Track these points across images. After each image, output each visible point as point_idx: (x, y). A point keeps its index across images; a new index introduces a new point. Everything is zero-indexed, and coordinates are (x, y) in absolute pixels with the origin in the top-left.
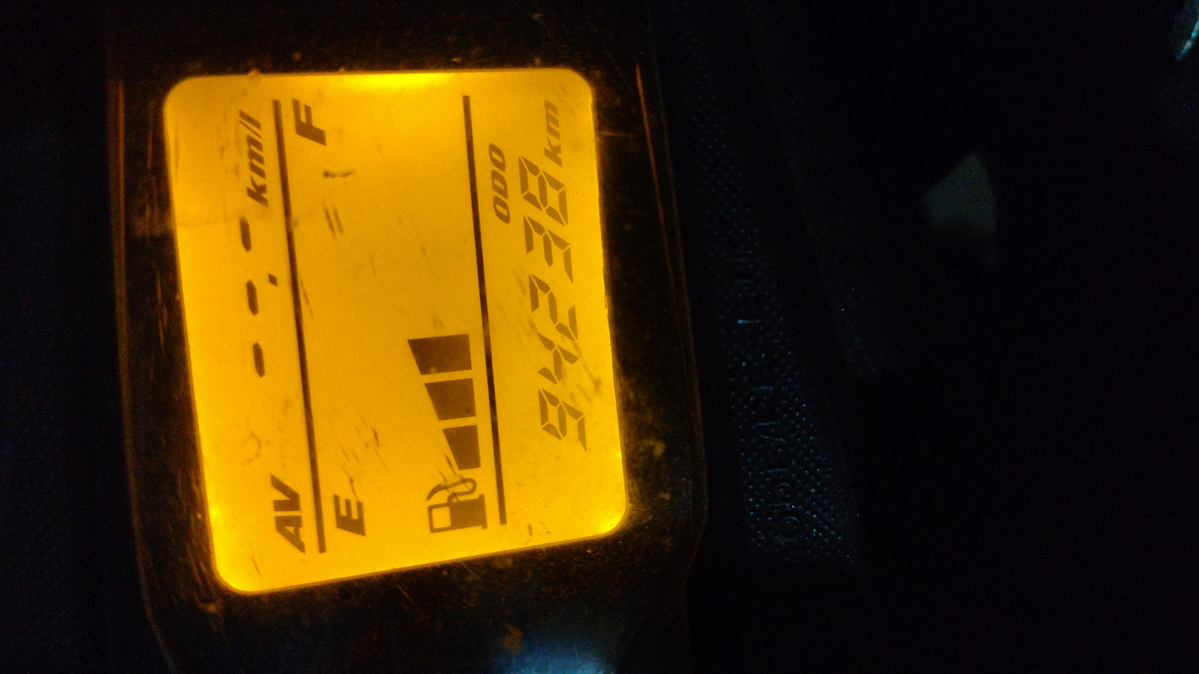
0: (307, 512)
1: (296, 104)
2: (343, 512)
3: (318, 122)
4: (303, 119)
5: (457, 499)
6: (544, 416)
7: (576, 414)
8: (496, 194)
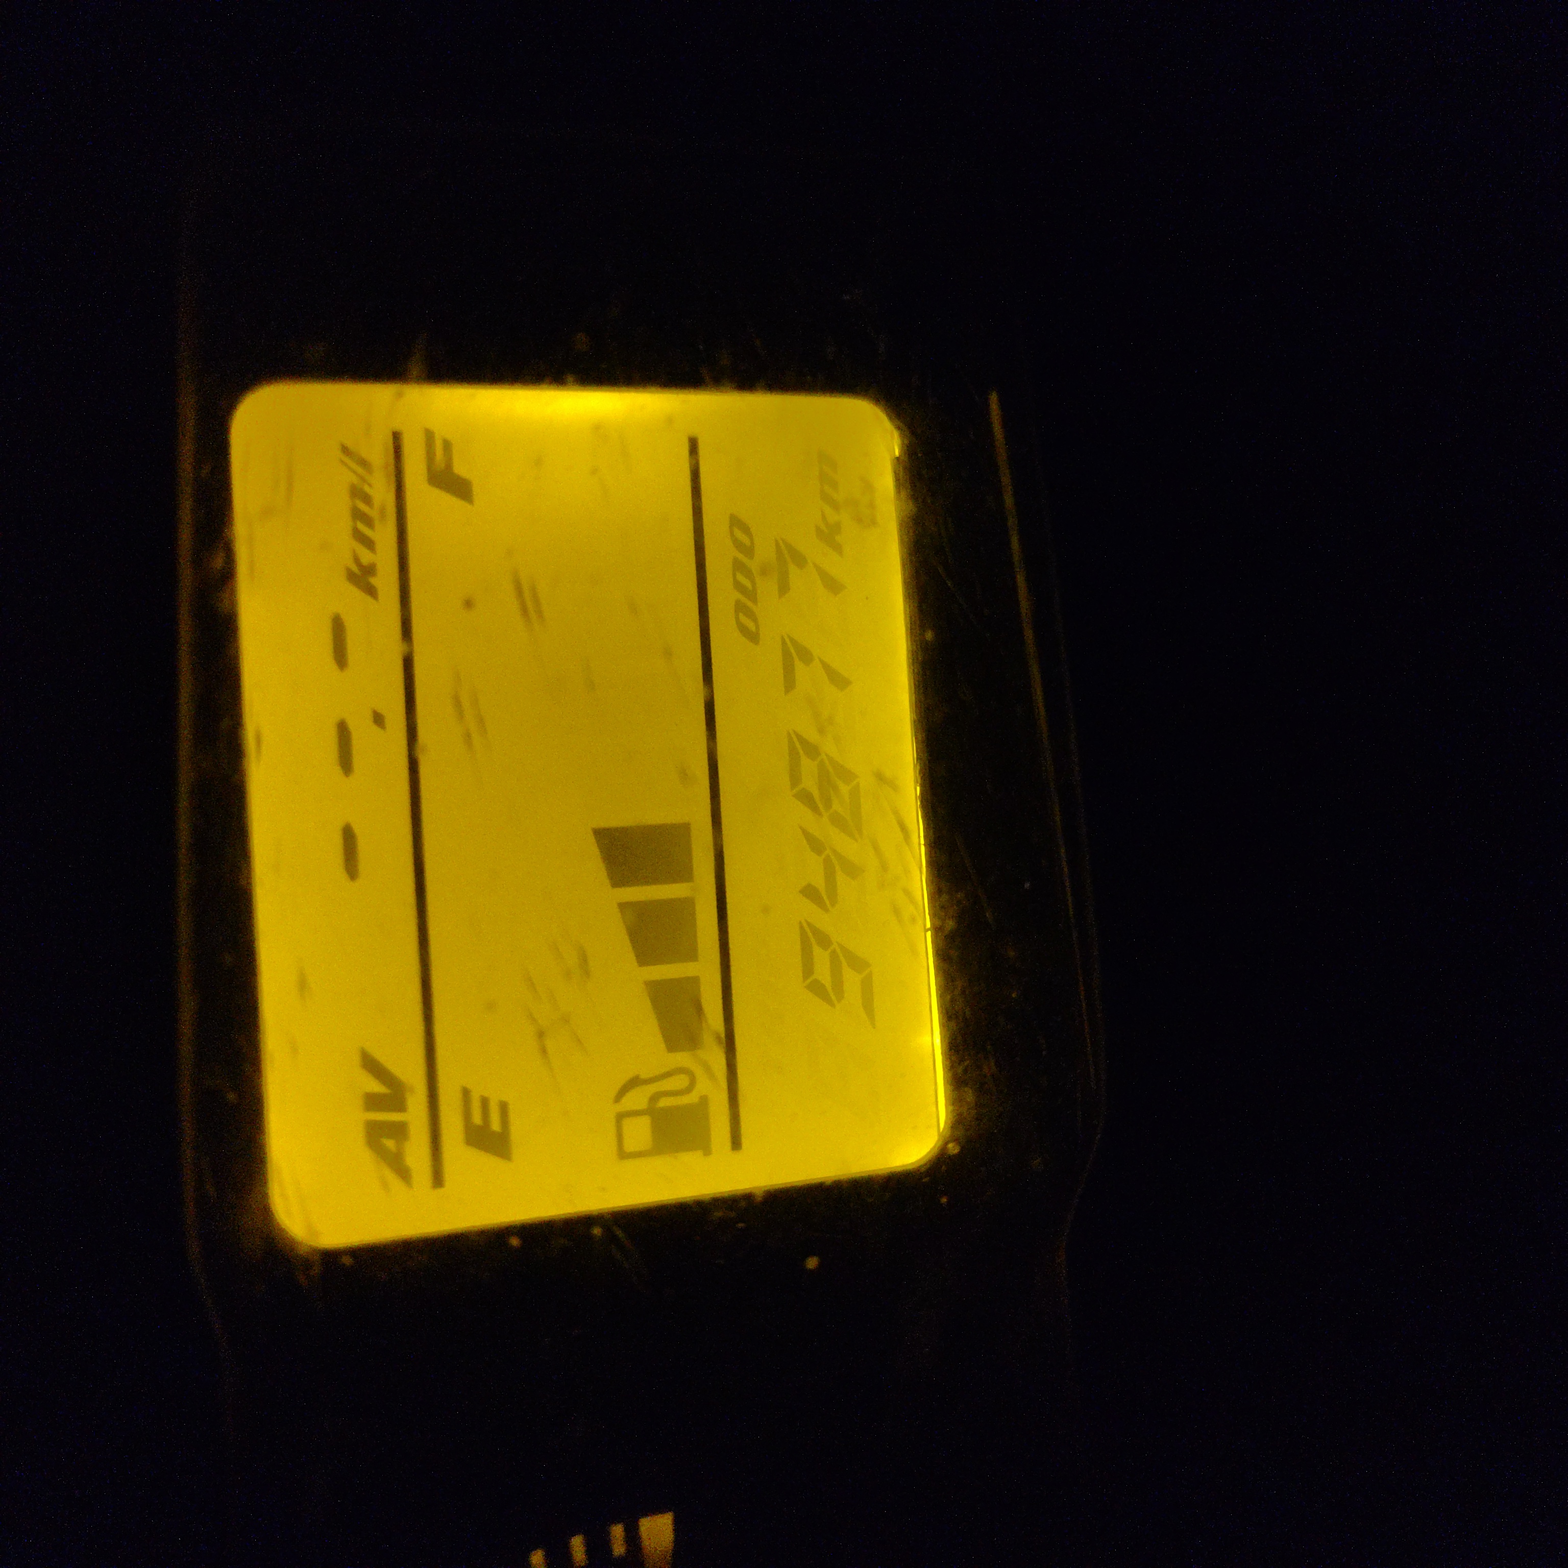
0: (415, 1115)
1: (428, 436)
3: (462, 467)
4: (440, 460)
5: (664, 1103)
6: (808, 969)
7: (858, 964)
8: (739, 596)
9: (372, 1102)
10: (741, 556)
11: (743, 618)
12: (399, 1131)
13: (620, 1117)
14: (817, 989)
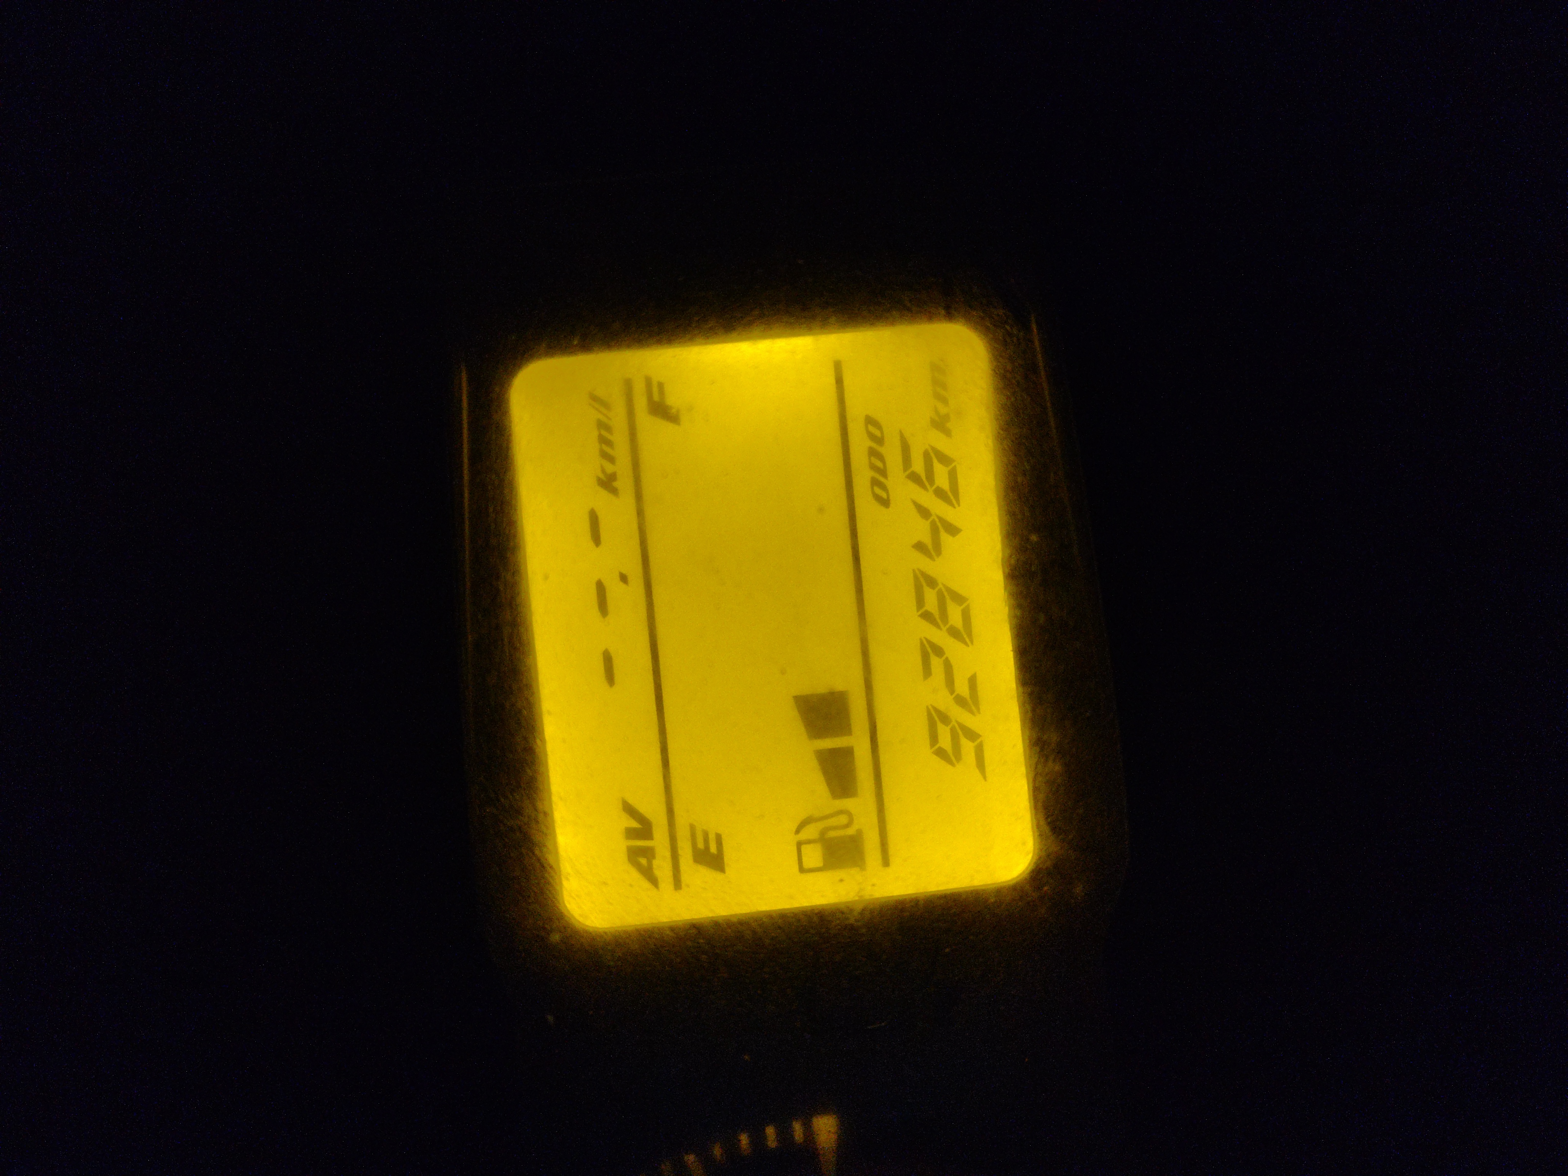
0: (661, 842)
1: (648, 382)
2: (701, 845)
3: (673, 400)
4: (656, 397)
5: (832, 834)
6: (934, 738)
7: (972, 735)
8: (873, 474)
9: (630, 834)
10: (874, 445)
11: (878, 491)
12: (650, 853)
13: (800, 845)
14: (941, 754)
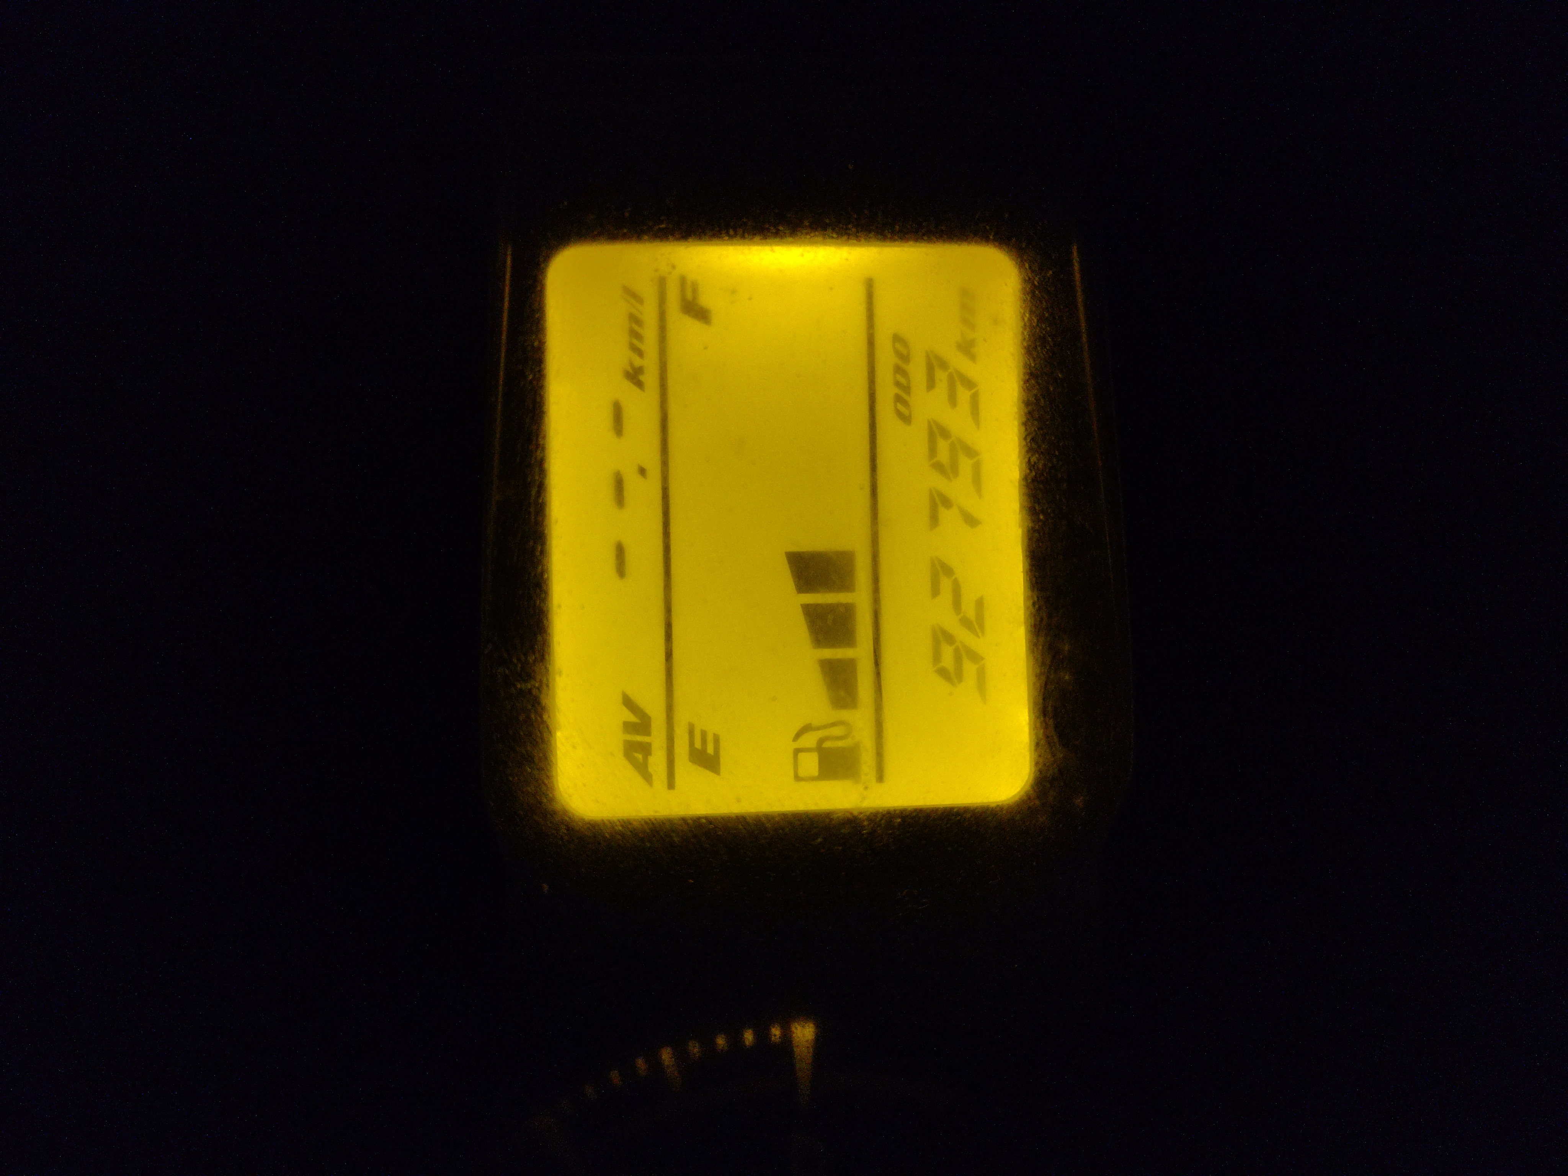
0: (657, 739)
1: (683, 280)
2: (698, 745)
3: (705, 300)
4: (689, 296)
5: (827, 744)
6: (937, 656)
7: (975, 657)
8: (897, 391)
9: (628, 727)
10: (900, 363)
11: (900, 407)
12: (646, 750)
13: (797, 751)
14: (943, 673)
